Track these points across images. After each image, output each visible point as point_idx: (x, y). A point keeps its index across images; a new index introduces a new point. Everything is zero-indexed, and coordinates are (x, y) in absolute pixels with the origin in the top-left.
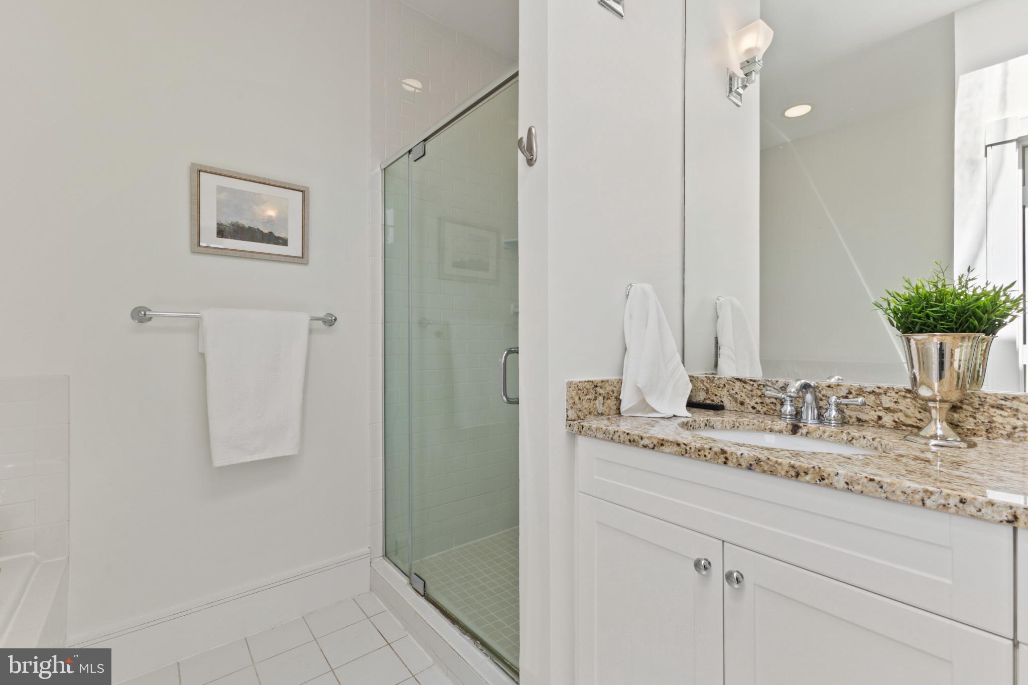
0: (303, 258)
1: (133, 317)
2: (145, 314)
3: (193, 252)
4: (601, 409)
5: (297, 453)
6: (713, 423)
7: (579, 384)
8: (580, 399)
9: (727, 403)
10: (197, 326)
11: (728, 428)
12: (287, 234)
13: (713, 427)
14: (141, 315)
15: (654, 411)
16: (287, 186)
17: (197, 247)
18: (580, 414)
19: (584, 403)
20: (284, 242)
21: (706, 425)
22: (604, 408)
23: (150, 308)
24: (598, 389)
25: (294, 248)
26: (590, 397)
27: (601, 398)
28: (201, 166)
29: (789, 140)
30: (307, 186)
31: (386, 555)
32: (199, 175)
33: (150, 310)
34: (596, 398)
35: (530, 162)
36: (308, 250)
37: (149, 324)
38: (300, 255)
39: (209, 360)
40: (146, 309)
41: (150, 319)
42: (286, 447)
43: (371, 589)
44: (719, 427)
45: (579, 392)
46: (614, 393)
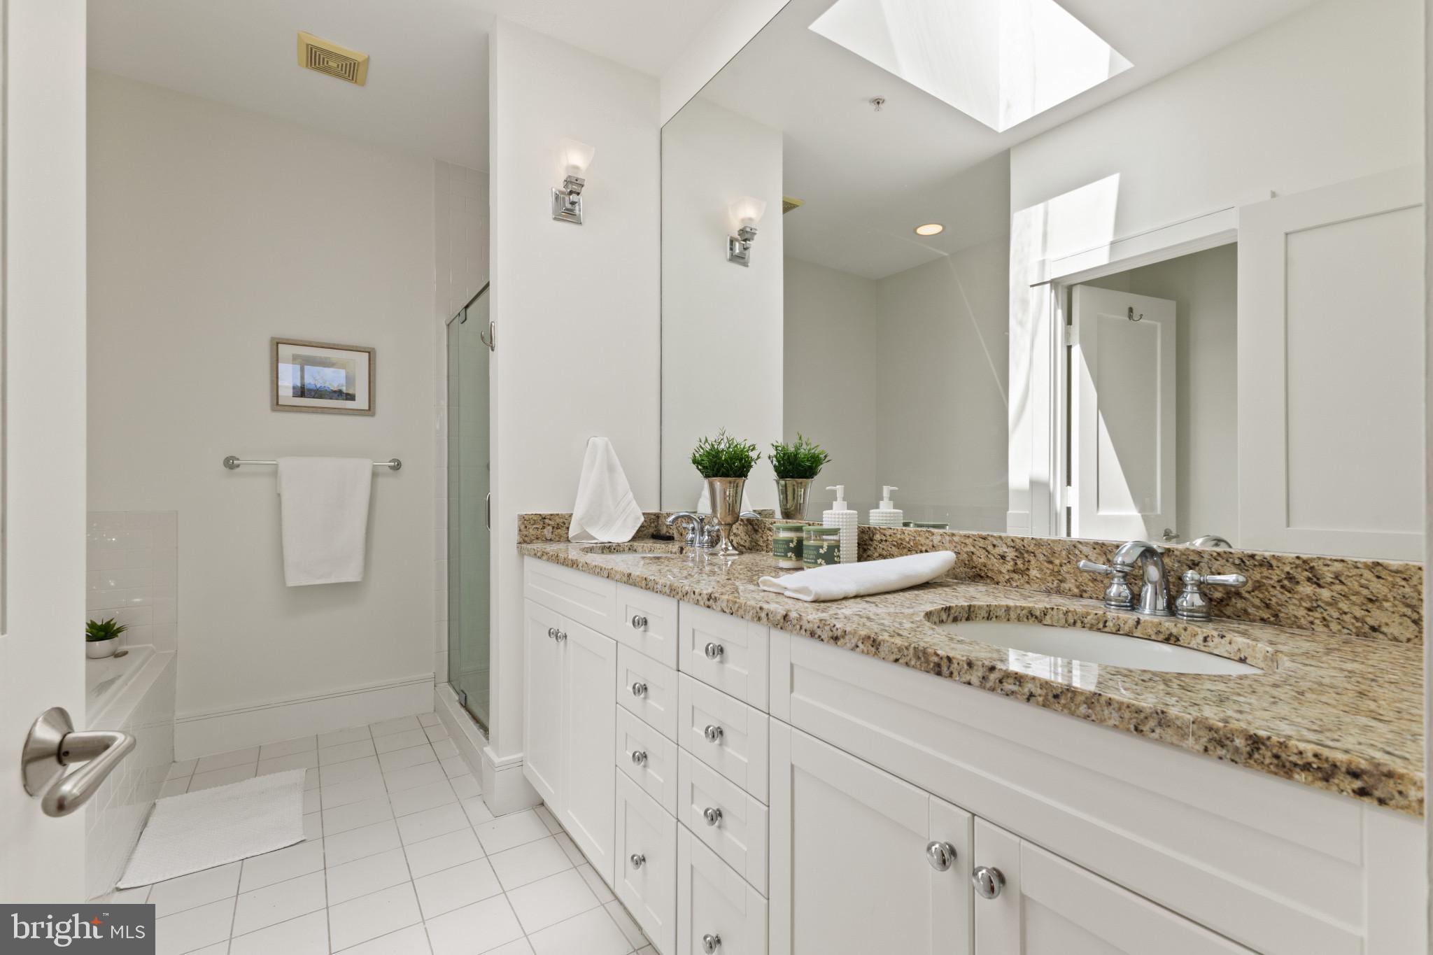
0: (370, 411)
1: (225, 466)
2: (233, 463)
3: (273, 410)
4: (549, 536)
5: (359, 580)
6: (635, 547)
7: (525, 516)
8: (526, 527)
9: (676, 535)
10: (275, 473)
11: (647, 551)
12: (354, 390)
13: (635, 551)
14: (230, 463)
15: (595, 539)
16: (355, 349)
17: (277, 405)
18: (526, 539)
19: (531, 530)
20: (351, 397)
21: (630, 549)
22: (554, 536)
23: (237, 456)
24: (547, 521)
25: (361, 402)
26: (538, 526)
27: (550, 528)
28: (279, 339)
29: (946, 254)
30: (372, 347)
31: (449, 681)
32: (277, 346)
33: (238, 459)
34: (544, 528)
35: (493, 350)
36: (375, 404)
37: (237, 470)
38: (367, 408)
39: (284, 498)
40: (233, 458)
41: (238, 466)
42: (351, 573)
43: (435, 711)
44: (641, 550)
45: (526, 522)
46: (565, 524)
